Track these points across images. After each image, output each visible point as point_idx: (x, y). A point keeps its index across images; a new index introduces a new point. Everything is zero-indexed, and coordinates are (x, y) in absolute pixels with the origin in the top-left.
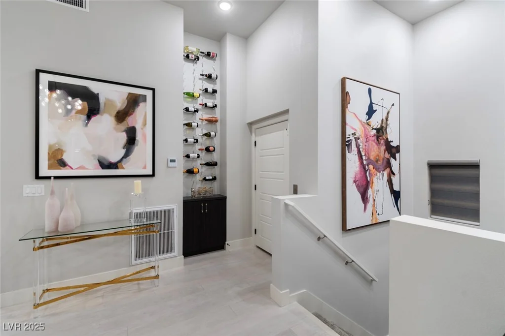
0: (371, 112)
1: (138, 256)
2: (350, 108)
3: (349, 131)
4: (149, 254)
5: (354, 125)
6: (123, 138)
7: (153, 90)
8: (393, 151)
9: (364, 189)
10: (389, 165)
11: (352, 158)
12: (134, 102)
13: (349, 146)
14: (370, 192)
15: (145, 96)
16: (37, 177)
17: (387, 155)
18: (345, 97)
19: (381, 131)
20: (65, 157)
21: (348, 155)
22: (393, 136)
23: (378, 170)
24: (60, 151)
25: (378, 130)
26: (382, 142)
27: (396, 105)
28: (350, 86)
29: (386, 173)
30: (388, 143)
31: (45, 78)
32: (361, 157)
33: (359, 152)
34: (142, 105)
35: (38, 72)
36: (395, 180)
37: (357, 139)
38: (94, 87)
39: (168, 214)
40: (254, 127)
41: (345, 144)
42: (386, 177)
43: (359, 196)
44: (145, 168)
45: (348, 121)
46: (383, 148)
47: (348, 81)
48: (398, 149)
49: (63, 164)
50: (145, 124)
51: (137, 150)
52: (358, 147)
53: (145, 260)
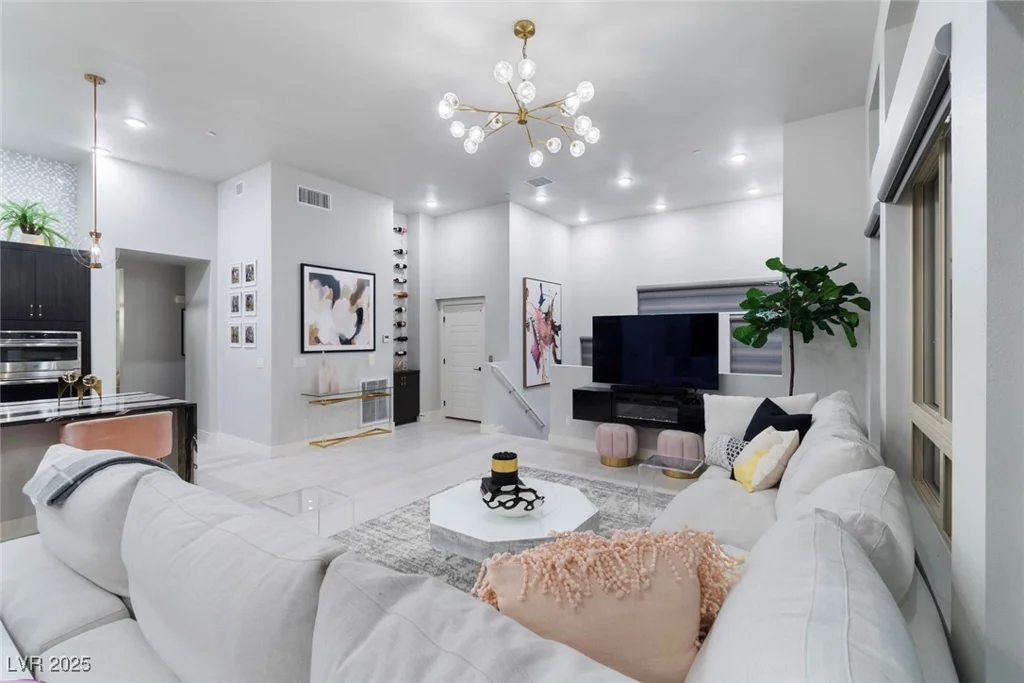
0: (542, 301)
1: (365, 421)
2: (529, 299)
3: (528, 316)
4: (372, 419)
5: (531, 312)
6: (355, 317)
7: (374, 275)
8: (556, 329)
9: (537, 357)
10: (553, 340)
11: (530, 335)
12: (361, 287)
13: (528, 327)
14: (541, 360)
15: (368, 281)
16: (303, 351)
17: (553, 333)
18: (525, 291)
19: (548, 314)
20: (320, 336)
21: (528, 333)
22: (556, 318)
23: (546, 344)
24: (316, 330)
25: (547, 314)
26: (549, 323)
27: (559, 292)
28: (529, 284)
29: (551, 347)
30: (553, 323)
31: (308, 270)
32: (535, 334)
33: (534, 331)
34: (367, 288)
35: (302, 266)
36: (558, 351)
37: (533, 321)
38: (337, 275)
39: (383, 382)
40: (442, 304)
41: (526, 326)
42: (551, 350)
43: (534, 363)
44: (368, 343)
45: (528, 308)
46: (550, 327)
47: (527, 280)
48: (559, 327)
49: (318, 341)
50: (369, 305)
51: (364, 327)
52: (533, 326)
53: (369, 424)
